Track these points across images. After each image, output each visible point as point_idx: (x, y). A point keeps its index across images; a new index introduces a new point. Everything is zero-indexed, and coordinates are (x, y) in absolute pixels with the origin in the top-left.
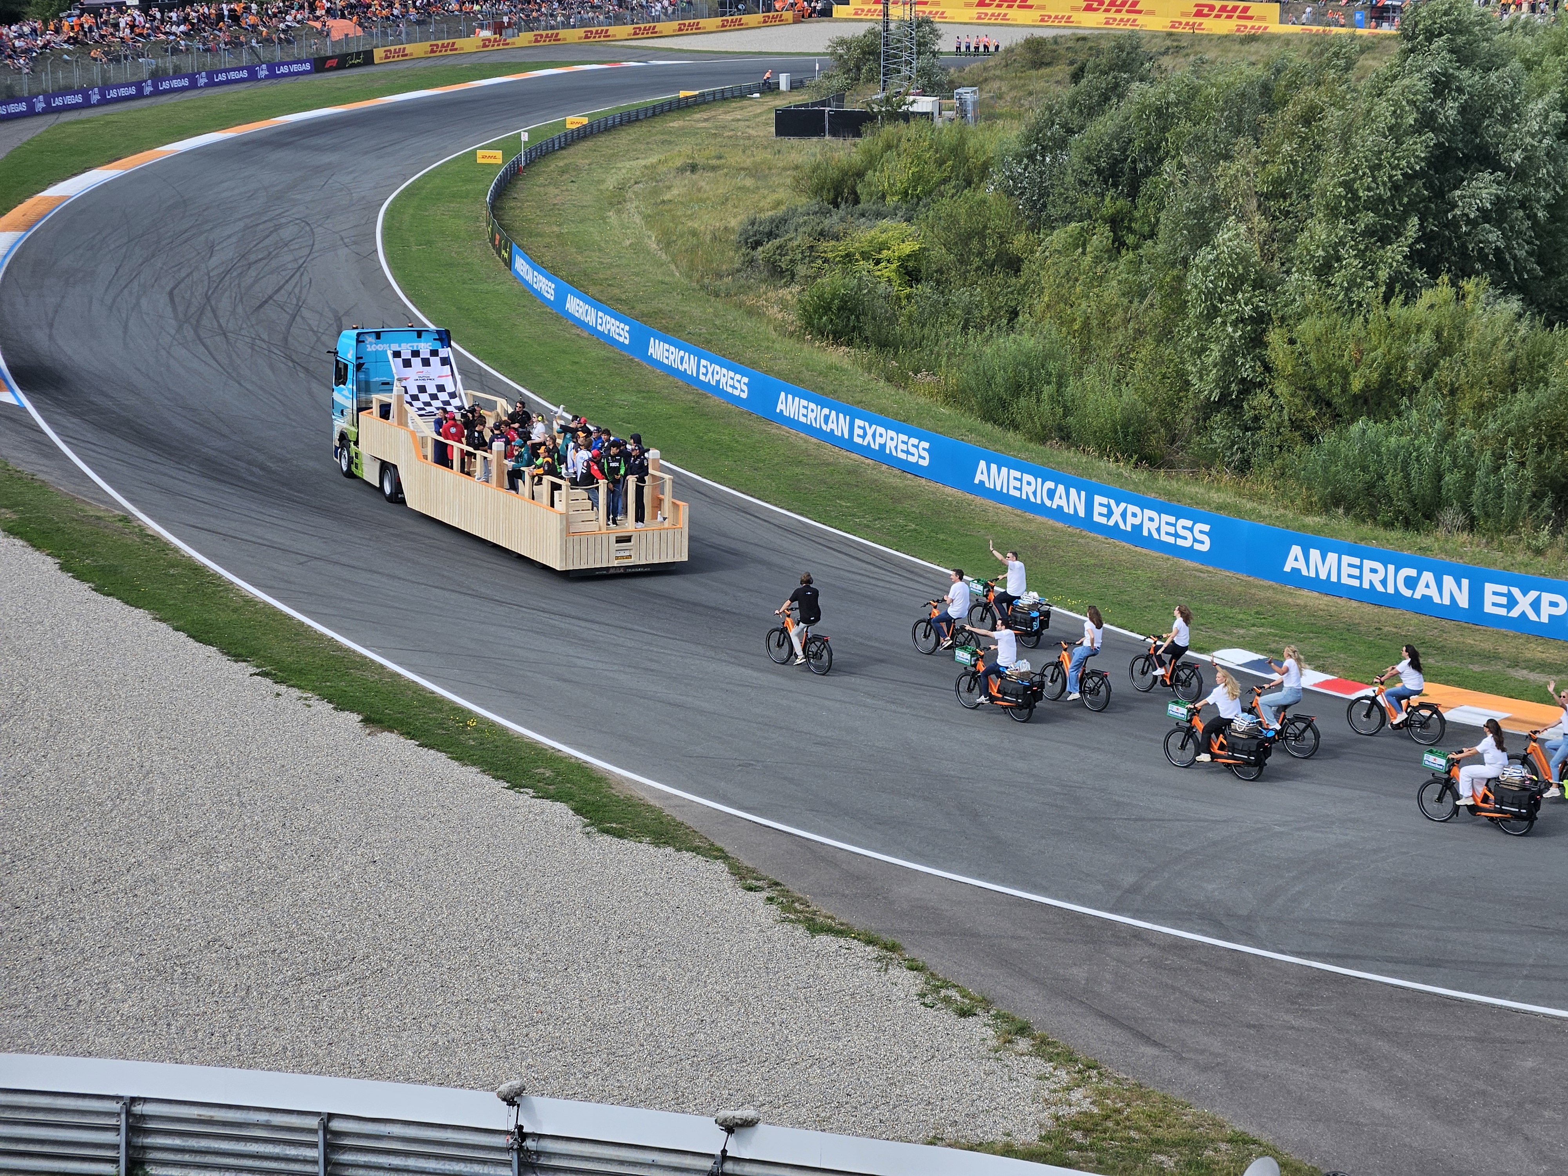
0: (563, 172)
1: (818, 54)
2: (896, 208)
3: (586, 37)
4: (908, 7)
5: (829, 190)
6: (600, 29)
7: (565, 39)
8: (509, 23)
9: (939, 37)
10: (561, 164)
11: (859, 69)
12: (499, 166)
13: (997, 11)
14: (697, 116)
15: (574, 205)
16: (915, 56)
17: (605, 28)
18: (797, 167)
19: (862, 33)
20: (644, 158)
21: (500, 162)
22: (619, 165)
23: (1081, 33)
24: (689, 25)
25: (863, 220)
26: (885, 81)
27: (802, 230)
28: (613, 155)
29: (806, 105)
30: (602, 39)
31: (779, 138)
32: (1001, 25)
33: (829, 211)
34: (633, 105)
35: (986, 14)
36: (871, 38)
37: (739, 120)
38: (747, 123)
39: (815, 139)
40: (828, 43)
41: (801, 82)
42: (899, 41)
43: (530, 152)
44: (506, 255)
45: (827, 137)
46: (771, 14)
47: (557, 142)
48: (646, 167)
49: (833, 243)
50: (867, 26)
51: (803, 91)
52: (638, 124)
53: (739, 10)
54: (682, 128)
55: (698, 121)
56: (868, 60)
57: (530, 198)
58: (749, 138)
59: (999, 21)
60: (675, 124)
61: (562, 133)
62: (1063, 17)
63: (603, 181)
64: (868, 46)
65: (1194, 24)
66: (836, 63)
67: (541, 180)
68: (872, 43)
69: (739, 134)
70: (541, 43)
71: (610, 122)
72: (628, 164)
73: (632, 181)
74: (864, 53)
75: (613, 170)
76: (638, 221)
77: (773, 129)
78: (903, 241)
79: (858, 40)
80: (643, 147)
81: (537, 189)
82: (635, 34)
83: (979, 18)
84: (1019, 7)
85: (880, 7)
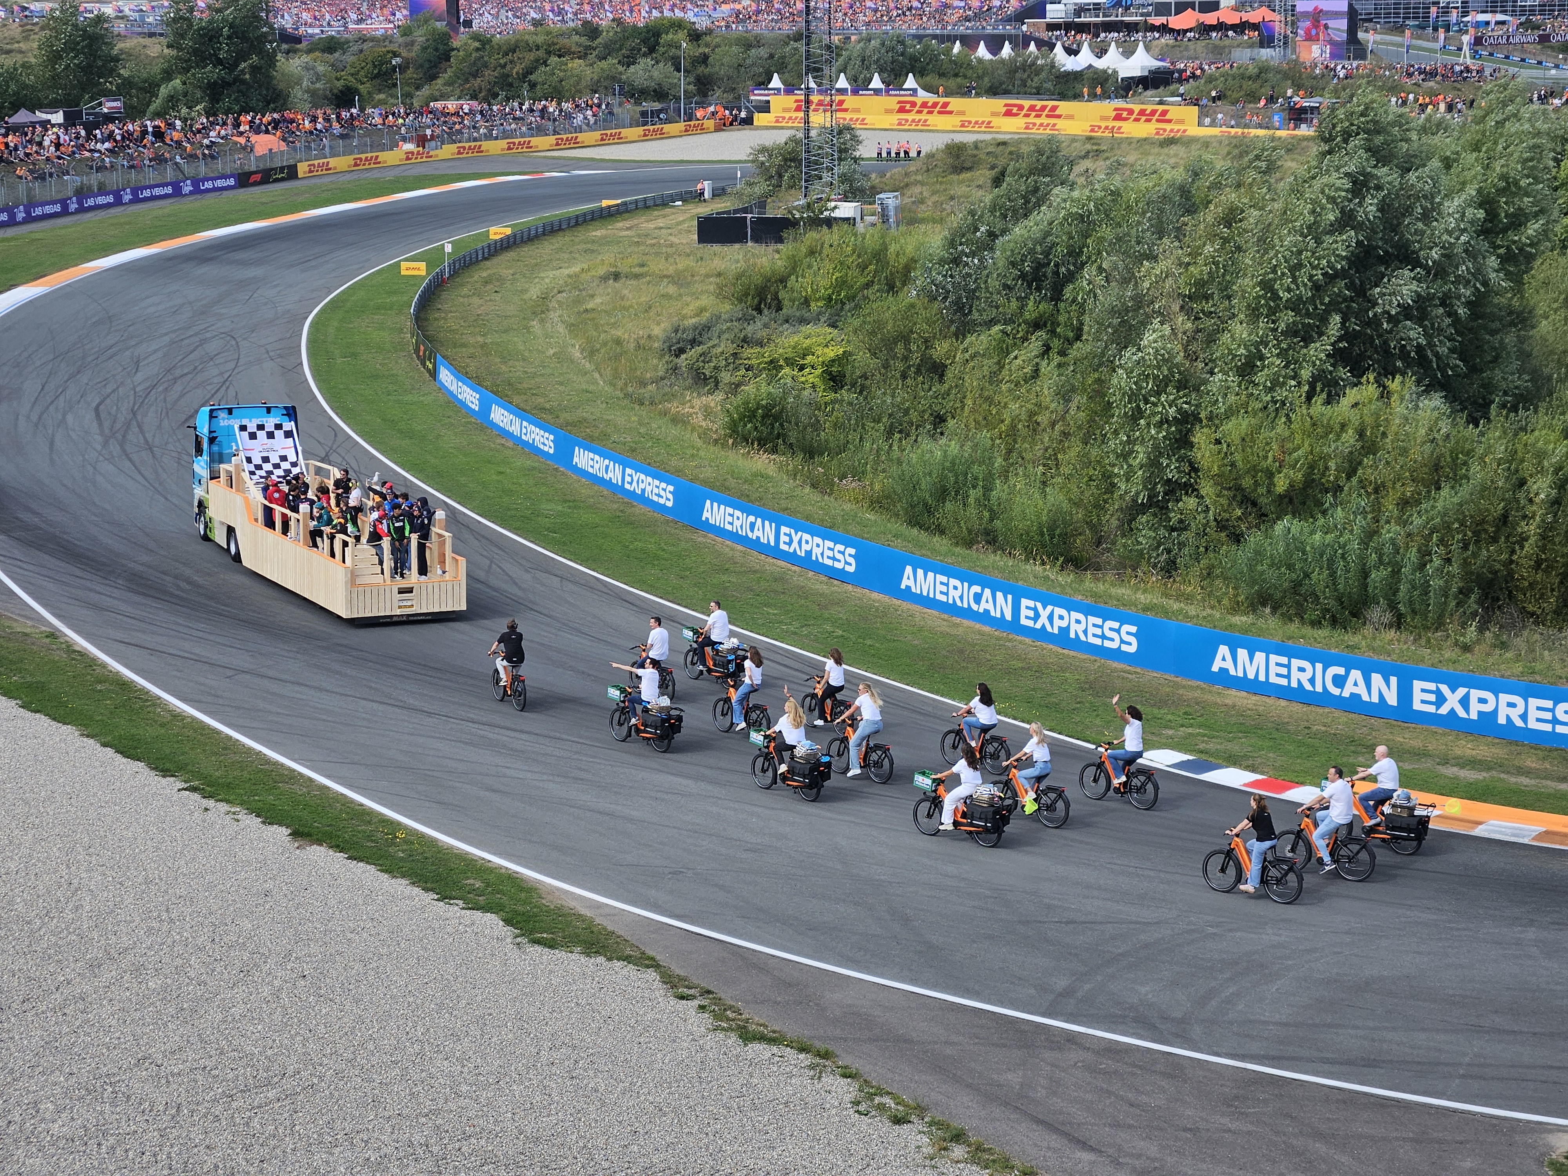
0: (486, 283)
1: (740, 162)
2: (820, 313)
3: (509, 148)
4: (828, 114)
5: (752, 297)
6: (522, 140)
7: (488, 151)
8: (432, 136)
9: (860, 143)
10: (484, 274)
11: (781, 176)
12: (423, 278)
13: (917, 117)
14: (620, 225)
15: (498, 315)
16: (836, 163)
17: (527, 139)
18: (719, 275)
19: (783, 140)
20: (567, 268)
21: (424, 273)
22: (542, 275)
23: (1001, 137)
24: (611, 135)
25: (786, 326)
26: (806, 188)
27: (725, 336)
28: (536, 264)
29: (728, 212)
30: (525, 150)
31: (701, 246)
32: (921, 131)
33: (753, 318)
34: (556, 215)
35: (907, 121)
36: (792, 145)
37: (661, 228)
38: (669, 231)
39: (737, 246)
40: (750, 151)
41: (723, 189)
42: (820, 148)
43: (454, 263)
44: (430, 366)
45: (750, 244)
46: (692, 123)
47: (480, 253)
48: (569, 276)
49: (757, 349)
50: (788, 133)
51: (725, 198)
52: (561, 233)
53: (661, 119)
54: (606, 237)
55: (621, 229)
56: (790, 167)
57: (454, 309)
58: (671, 246)
59: (919, 127)
60: (598, 233)
61: (485, 244)
62: (983, 122)
63: (527, 291)
64: (789, 153)
65: (1113, 127)
66: (758, 170)
67: (465, 291)
68: (793, 151)
69: (662, 241)
70: (464, 155)
71: (533, 232)
72: (551, 274)
73: (556, 291)
74: (786, 160)
75: (537, 280)
76: (561, 330)
77: (696, 237)
78: (827, 346)
79: (779, 148)
80: (566, 256)
81: (461, 300)
82: (557, 144)
83: (900, 124)
84: (939, 112)
85: (801, 114)
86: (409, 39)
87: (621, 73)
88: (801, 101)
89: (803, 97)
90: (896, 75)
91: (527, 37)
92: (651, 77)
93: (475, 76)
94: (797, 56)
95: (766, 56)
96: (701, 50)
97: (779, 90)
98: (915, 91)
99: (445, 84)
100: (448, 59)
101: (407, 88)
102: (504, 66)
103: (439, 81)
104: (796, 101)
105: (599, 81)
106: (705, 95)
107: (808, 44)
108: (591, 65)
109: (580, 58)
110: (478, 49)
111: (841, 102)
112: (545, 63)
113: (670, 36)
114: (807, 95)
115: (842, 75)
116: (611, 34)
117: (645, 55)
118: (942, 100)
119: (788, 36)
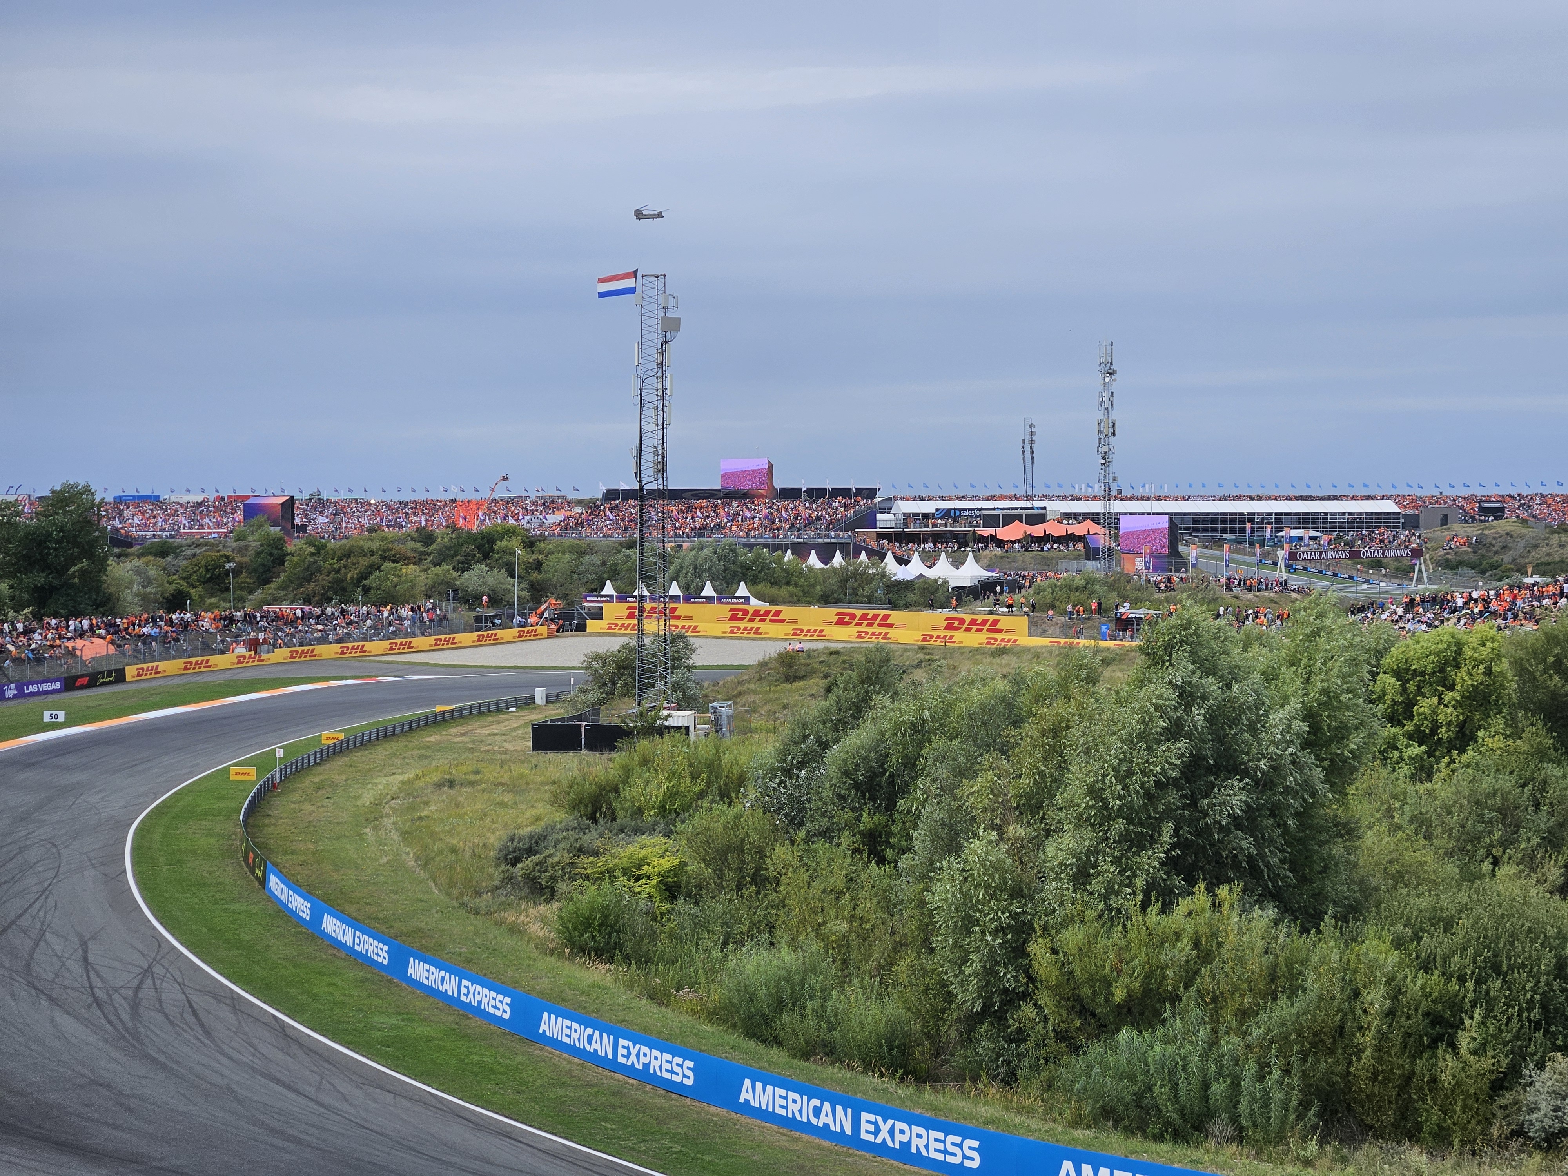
0: (318, 788)
1: (573, 668)
2: (655, 824)
4: (662, 622)
5: (586, 806)
6: (356, 644)
7: (320, 655)
8: (264, 639)
9: (693, 651)
10: (317, 780)
11: (614, 683)
12: (254, 783)
13: (749, 625)
14: (454, 731)
15: (330, 822)
16: (669, 671)
17: (361, 644)
18: (554, 783)
19: (617, 647)
20: (402, 773)
21: (255, 778)
22: (375, 781)
23: (834, 646)
24: (445, 640)
25: (622, 836)
26: (640, 696)
27: (562, 845)
28: (369, 770)
29: (563, 719)
30: (358, 654)
31: (535, 753)
32: (754, 639)
33: (588, 827)
34: (390, 720)
35: (739, 629)
36: (625, 653)
37: (496, 734)
38: (504, 738)
39: (571, 754)
40: (583, 658)
41: (557, 695)
42: (653, 656)
43: (286, 767)
44: (260, 874)
45: (584, 751)
46: (526, 629)
47: (312, 758)
48: (403, 782)
49: (591, 859)
50: (621, 641)
51: (559, 705)
52: (395, 739)
53: (493, 624)
54: (440, 742)
55: (456, 735)
56: (623, 674)
57: (284, 815)
58: (506, 752)
59: (752, 635)
60: (432, 739)
61: (317, 749)
62: (815, 631)
63: (359, 797)
64: (623, 661)
65: (945, 637)
66: (591, 678)
67: (296, 797)
68: (627, 658)
69: (496, 748)
70: (297, 659)
71: (366, 737)
72: (384, 780)
73: (389, 797)
74: (619, 667)
75: (370, 786)
76: (395, 837)
77: (530, 744)
78: (662, 857)
79: (612, 655)
80: (398, 761)
81: (292, 806)
82: (391, 649)
83: (732, 632)
84: (771, 621)
85: (635, 622)
86: (243, 543)
87: (455, 579)
88: (635, 608)
89: (636, 605)
90: (728, 584)
91: (362, 542)
92: (485, 583)
93: (309, 581)
94: (629, 564)
95: (599, 563)
96: (534, 557)
97: (611, 596)
98: (747, 599)
99: (278, 589)
100: (282, 563)
101: (239, 592)
102: (338, 571)
103: (273, 586)
104: (629, 608)
105: (433, 587)
106: (540, 603)
107: (642, 553)
108: (426, 570)
109: (414, 564)
110: (312, 554)
111: (673, 610)
112: (379, 568)
113: (505, 543)
114: (641, 603)
115: (674, 582)
116: (446, 540)
117: (479, 562)
118: (775, 608)
119: (621, 544)
